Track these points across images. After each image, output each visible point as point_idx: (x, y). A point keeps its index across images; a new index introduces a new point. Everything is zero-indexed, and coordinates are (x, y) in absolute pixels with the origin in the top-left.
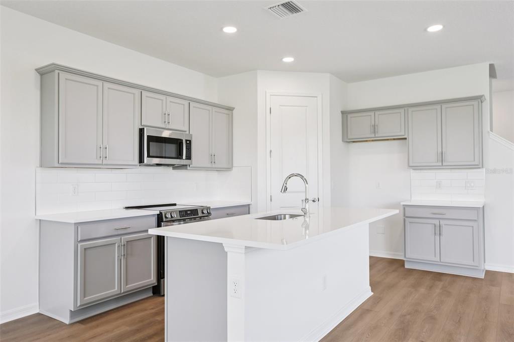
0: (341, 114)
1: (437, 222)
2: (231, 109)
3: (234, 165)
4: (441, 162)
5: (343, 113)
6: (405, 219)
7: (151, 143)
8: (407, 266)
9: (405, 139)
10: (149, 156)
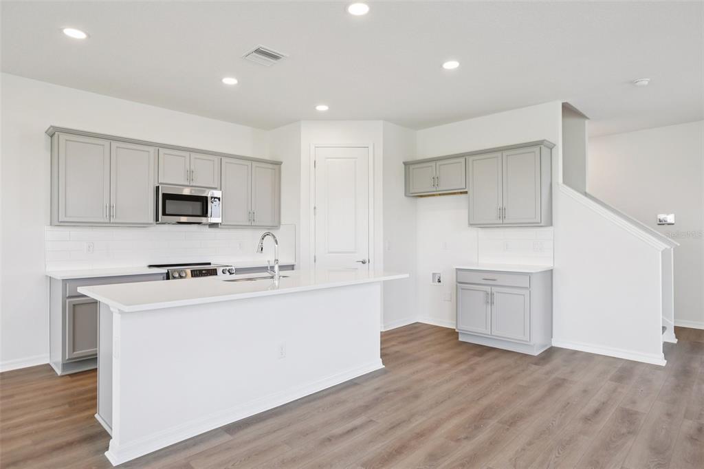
0: (403, 166)
1: (488, 289)
2: (279, 164)
3: (282, 222)
4: (502, 220)
5: (405, 164)
6: (457, 285)
7: (167, 201)
8: (461, 339)
9: (466, 192)
10: (164, 214)
